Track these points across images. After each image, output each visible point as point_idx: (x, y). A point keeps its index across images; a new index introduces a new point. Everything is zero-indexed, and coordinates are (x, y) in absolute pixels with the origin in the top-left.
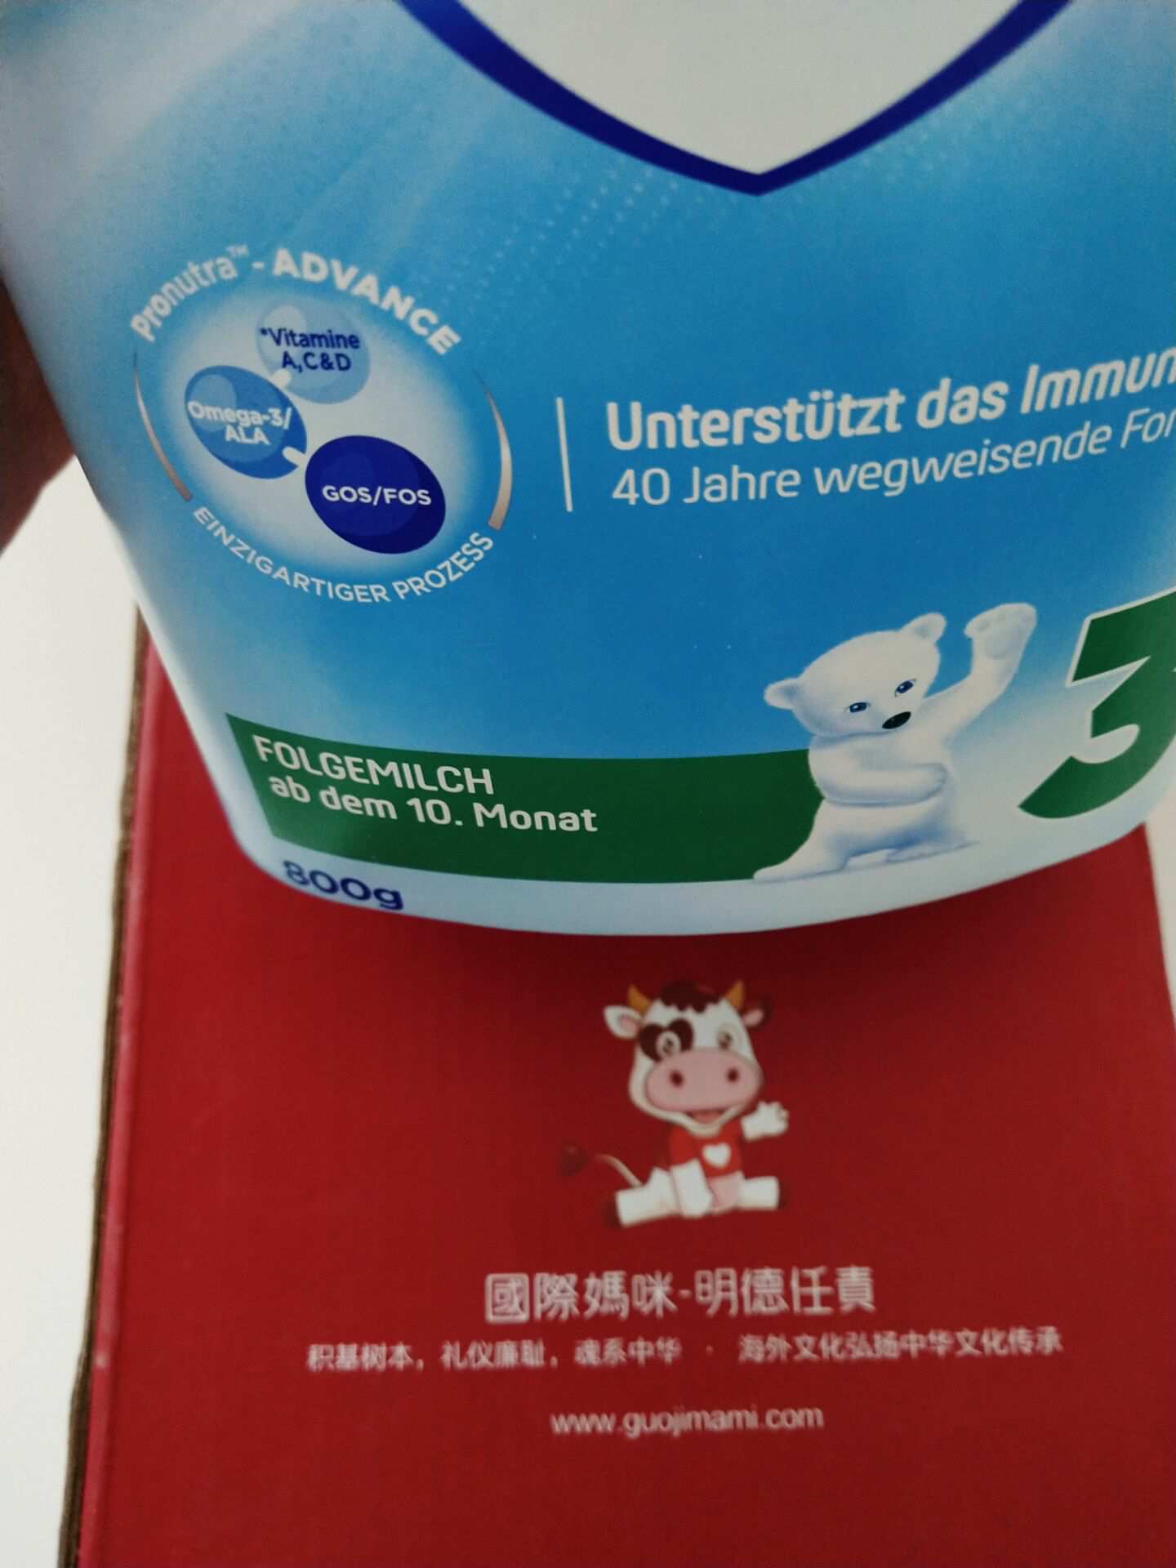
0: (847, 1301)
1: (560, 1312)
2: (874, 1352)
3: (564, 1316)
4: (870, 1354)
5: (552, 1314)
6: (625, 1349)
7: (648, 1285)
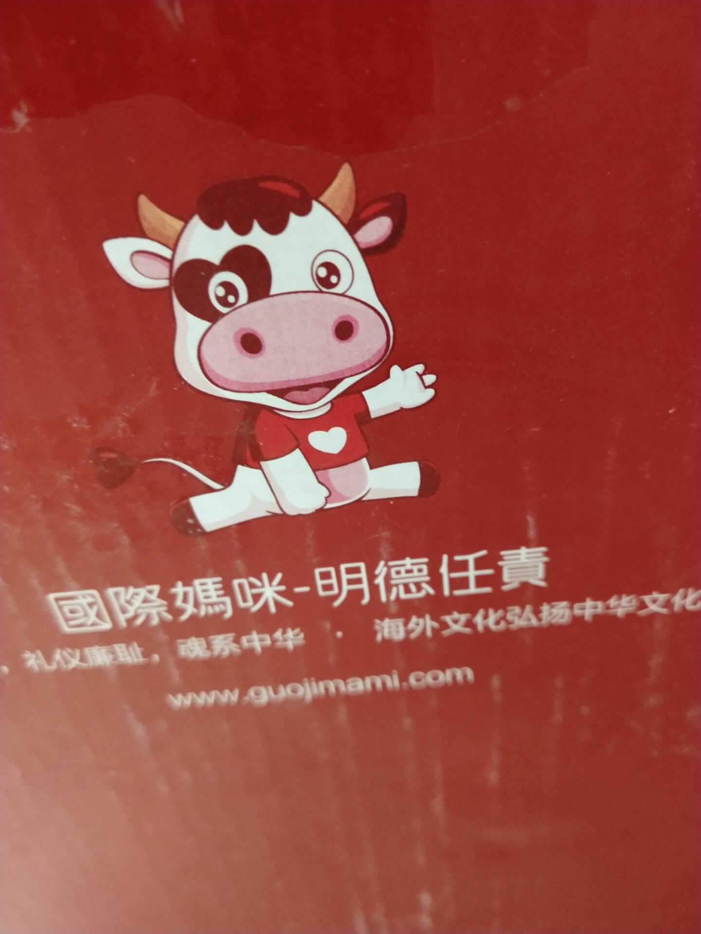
0: (510, 580)
1: (148, 618)
2: (540, 619)
3: (155, 621)
4: (534, 622)
5: (139, 622)
6: (237, 641)
7: (252, 586)
